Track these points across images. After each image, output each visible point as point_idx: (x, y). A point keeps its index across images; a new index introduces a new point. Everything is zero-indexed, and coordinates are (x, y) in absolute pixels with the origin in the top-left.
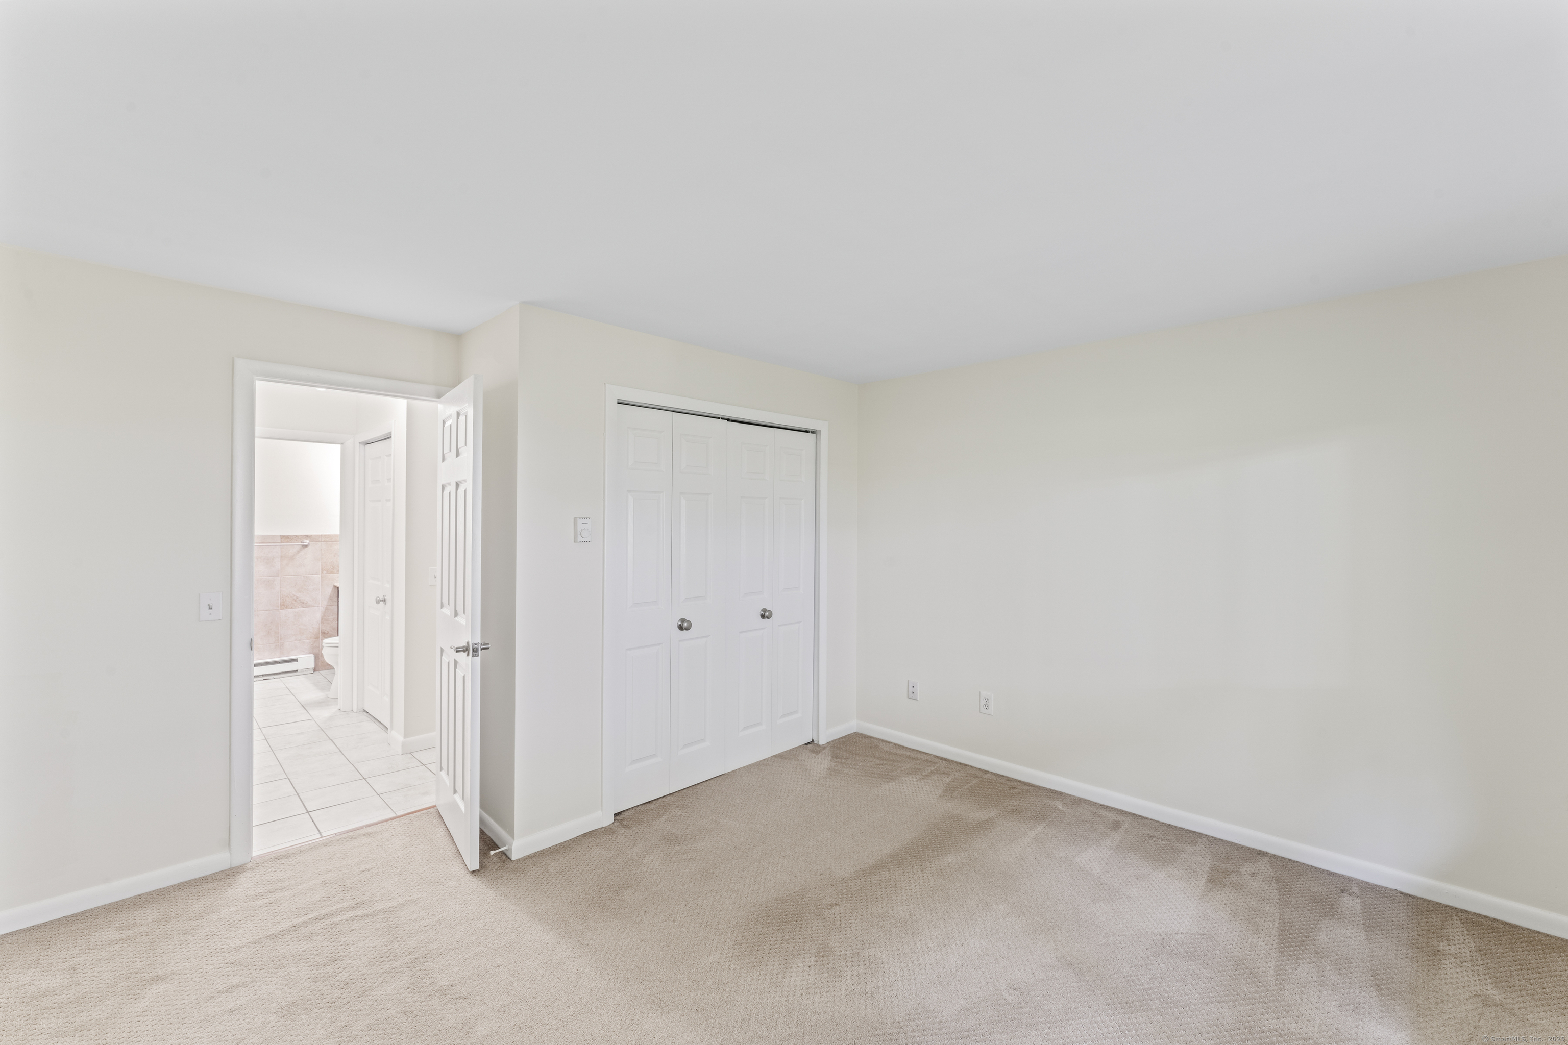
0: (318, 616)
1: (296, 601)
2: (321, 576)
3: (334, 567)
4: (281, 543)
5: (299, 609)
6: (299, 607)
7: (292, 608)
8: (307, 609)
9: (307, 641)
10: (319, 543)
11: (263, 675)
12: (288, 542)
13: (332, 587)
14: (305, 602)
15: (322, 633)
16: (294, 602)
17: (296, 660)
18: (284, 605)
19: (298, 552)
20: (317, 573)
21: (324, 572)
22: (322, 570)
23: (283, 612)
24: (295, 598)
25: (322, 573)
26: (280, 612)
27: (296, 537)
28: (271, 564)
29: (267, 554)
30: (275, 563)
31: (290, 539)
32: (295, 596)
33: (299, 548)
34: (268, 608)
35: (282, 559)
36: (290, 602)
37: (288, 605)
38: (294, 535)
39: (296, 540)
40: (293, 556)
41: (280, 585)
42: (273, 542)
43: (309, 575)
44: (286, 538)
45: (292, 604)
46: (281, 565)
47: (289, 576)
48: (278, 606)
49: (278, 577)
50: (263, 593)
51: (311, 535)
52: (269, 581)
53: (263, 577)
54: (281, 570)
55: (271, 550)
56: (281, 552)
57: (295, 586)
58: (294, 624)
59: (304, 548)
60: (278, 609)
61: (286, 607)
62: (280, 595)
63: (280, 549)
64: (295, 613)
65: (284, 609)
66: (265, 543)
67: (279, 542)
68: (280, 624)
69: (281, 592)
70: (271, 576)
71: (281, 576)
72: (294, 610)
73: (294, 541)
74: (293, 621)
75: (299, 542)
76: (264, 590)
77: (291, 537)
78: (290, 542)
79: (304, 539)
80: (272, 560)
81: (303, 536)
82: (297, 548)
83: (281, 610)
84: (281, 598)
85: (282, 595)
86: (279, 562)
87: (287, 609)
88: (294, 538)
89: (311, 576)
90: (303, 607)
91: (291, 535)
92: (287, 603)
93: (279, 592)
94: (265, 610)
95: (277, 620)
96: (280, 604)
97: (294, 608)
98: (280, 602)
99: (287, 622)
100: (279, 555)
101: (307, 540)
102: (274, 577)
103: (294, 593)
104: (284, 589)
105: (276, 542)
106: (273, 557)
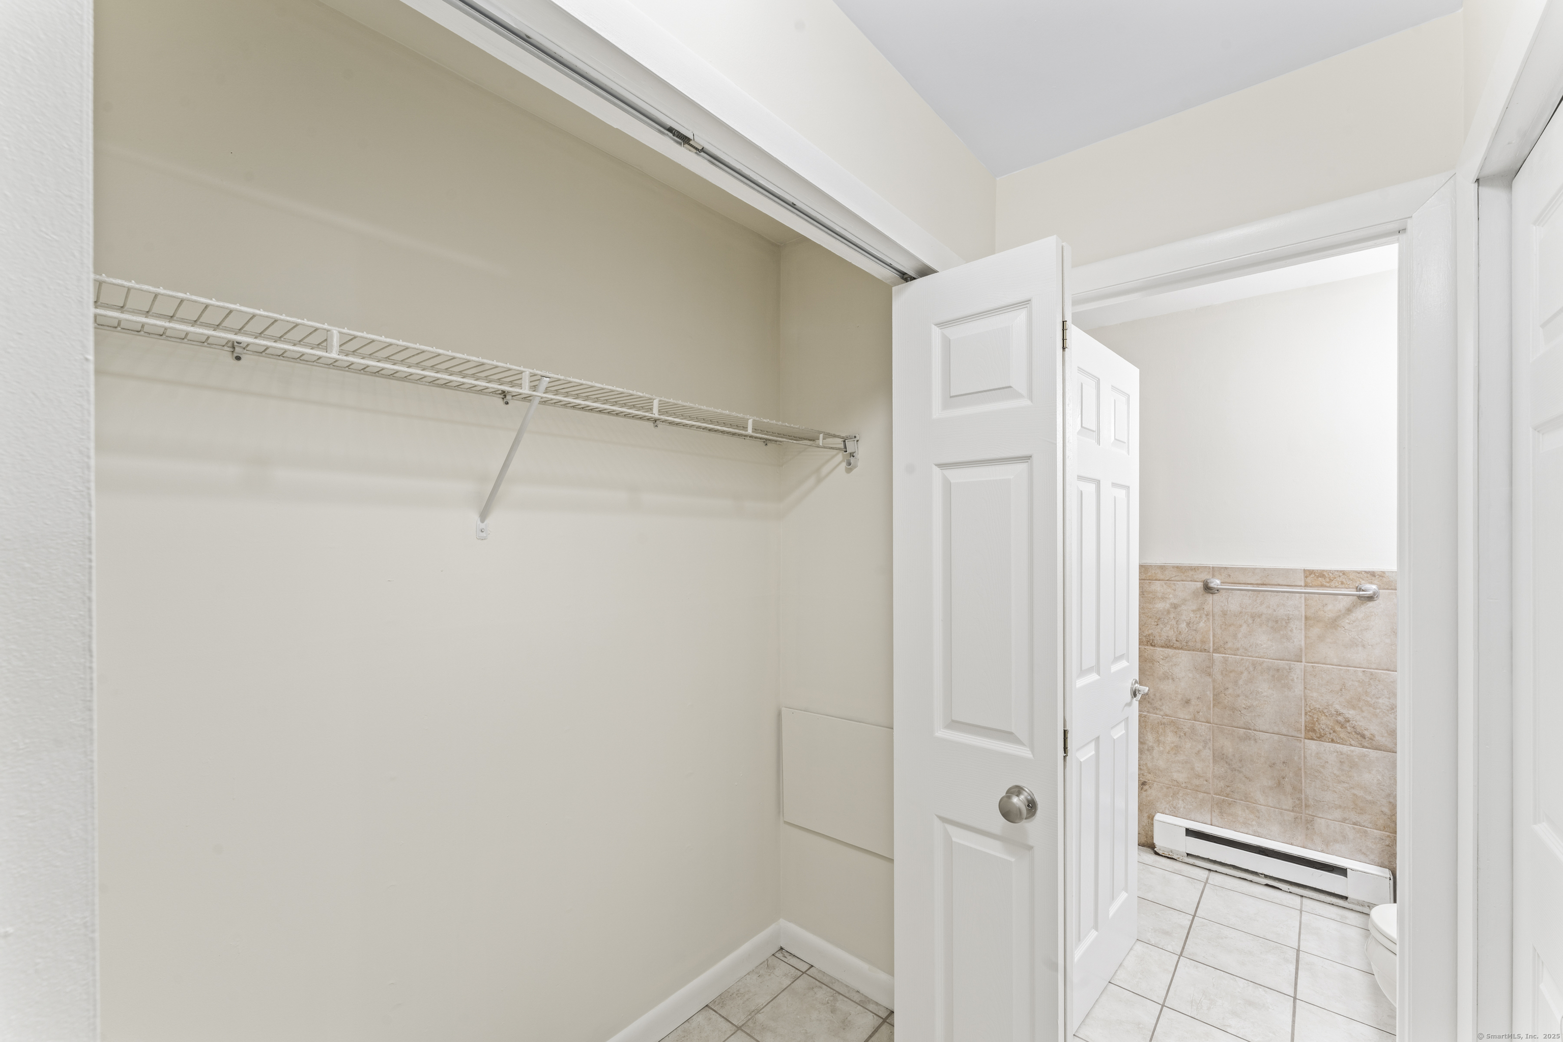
1: (1343, 726)
4: (1306, 586)
5: (1352, 748)
6: (1353, 742)
7: (1333, 741)
8: (1373, 754)
9: (1375, 831)
11: (1266, 876)
12: (1322, 586)
14: (1367, 733)
16: (1338, 729)
17: (1342, 871)
18: (1314, 731)
19: (1349, 611)
23: (1312, 745)
24: (1340, 718)
26: (1304, 742)
27: (1341, 574)
28: (1282, 633)
29: (1275, 611)
30: (1291, 631)
31: (1328, 580)
32: (1339, 714)
33: (1351, 602)
34: (1276, 729)
35: (1307, 624)
36: (1327, 726)
37: (1321, 730)
38: (1337, 571)
39: (1342, 583)
40: (1335, 620)
41: (1305, 683)
42: (1286, 584)
43: (1376, 671)
44: (1318, 577)
45: (1332, 732)
46: (1306, 637)
47: (1324, 666)
48: (1299, 731)
49: (1299, 663)
50: (1265, 694)
51: (1384, 572)
52: (1278, 670)
53: (1265, 660)
54: (1306, 648)
55: (1282, 601)
56: (1305, 608)
57: (1341, 690)
58: (1339, 782)
59: (1362, 604)
60: (1299, 736)
61: (1319, 736)
62: (1305, 707)
63: (1303, 601)
64: (1342, 754)
65: (1312, 739)
66: (1269, 585)
67: (1301, 586)
68: (1305, 772)
69: (1305, 700)
70: (1283, 660)
71: (1306, 662)
72: (1338, 745)
73: (1337, 584)
74: (1335, 772)
75: (1351, 587)
76: (1269, 688)
77: (1331, 574)
78: (1330, 587)
79: (1363, 582)
80: (1284, 623)
81: (1359, 573)
82: (1344, 603)
83: (1305, 739)
84: (1306, 714)
85: (1310, 706)
86: (1301, 630)
87: (1321, 741)
88: (1340, 576)
89: (1382, 673)
90: (1363, 747)
91: (1331, 571)
92: (1319, 727)
93: (1303, 698)
94: (1271, 731)
95: (1296, 758)
96: (1306, 726)
97: (1338, 743)
98: (1305, 722)
99: (1322, 770)
100: (1302, 615)
101: (1371, 583)
102: (1289, 662)
103: (1338, 707)
104: (1315, 694)
105: (1293, 584)
106: (1286, 618)
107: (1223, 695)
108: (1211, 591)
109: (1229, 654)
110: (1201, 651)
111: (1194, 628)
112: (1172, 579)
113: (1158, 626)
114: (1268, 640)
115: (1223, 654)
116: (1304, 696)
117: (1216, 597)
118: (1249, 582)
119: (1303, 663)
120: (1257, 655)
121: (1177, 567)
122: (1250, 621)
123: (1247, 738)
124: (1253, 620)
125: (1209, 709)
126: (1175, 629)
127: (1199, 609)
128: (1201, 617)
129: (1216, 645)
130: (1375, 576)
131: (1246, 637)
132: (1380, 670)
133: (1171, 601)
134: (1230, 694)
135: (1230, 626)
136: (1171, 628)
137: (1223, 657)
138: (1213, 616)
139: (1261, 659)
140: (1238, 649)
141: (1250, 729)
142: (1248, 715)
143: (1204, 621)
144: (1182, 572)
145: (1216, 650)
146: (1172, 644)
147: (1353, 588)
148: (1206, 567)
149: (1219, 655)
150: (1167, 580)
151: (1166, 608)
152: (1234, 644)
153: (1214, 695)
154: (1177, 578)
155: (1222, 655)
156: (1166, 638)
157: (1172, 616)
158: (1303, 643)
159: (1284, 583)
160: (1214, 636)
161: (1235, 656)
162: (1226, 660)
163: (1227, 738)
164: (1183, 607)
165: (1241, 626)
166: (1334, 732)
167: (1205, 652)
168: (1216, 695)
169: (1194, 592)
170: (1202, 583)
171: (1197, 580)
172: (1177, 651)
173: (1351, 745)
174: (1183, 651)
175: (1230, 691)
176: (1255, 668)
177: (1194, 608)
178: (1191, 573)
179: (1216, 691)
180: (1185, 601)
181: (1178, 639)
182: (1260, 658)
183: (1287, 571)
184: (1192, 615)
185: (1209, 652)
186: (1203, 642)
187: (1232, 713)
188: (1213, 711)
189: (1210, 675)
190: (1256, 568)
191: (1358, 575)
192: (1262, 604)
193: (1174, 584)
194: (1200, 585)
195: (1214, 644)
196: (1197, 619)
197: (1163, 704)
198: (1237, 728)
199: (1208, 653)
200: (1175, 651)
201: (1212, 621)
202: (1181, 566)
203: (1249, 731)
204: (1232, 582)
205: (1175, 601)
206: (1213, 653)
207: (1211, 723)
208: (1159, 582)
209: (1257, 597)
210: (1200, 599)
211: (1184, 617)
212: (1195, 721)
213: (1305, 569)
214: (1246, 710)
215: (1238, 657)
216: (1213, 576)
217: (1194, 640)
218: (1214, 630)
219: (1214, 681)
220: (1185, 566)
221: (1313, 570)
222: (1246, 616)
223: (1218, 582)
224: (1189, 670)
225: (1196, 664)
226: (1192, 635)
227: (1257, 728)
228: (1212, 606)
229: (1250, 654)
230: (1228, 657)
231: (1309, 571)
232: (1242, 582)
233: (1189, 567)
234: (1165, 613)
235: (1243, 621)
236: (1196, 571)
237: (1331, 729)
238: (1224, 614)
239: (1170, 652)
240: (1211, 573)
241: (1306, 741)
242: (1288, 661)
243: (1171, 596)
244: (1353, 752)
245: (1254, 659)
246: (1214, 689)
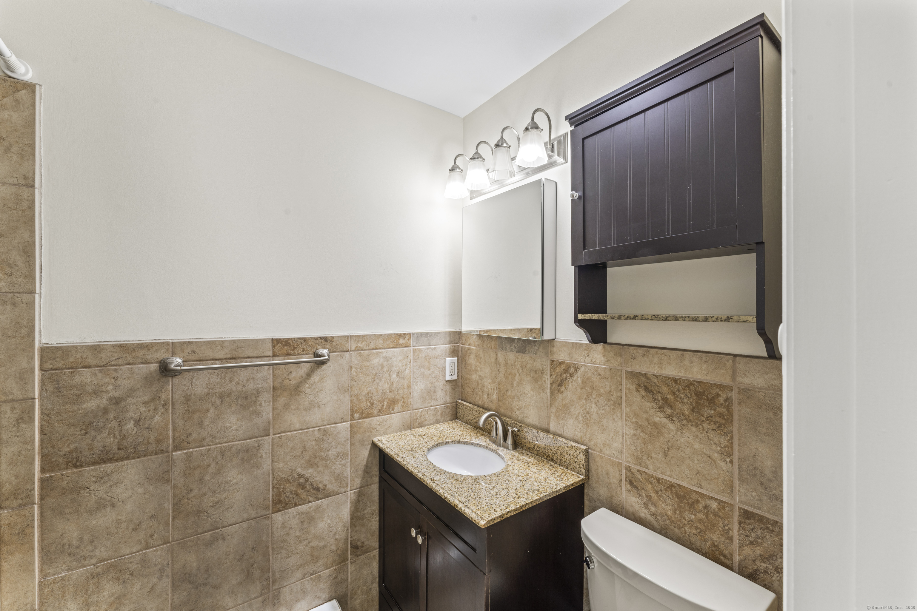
0: (346, 512)
1: (302, 486)
2: (352, 426)
3: (372, 404)
4: (274, 355)
5: (310, 504)
6: (311, 499)
7: (296, 505)
8: (324, 502)
10: (347, 355)
12: (288, 354)
13: (369, 447)
14: (320, 485)
15: (352, 547)
16: (300, 491)
18: (280, 502)
19: (309, 375)
20: (343, 420)
21: (356, 416)
22: (353, 412)
23: (278, 517)
24: (302, 480)
25: (352, 418)
26: (272, 518)
27: (303, 342)
28: (251, 409)
29: (244, 386)
30: (261, 405)
31: (292, 348)
32: (300, 476)
33: (310, 367)
34: (245, 516)
35: (275, 395)
36: (291, 492)
37: (286, 499)
38: (300, 338)
39: (304, 350)
40: (298, 387)
41: (272, 456)
42: (256, 356)
43: (327, 426)
44: (284, 346)
45: (295, 496)
46: (273, 408)
47: (289, 433)
48: (267, 508)
49: (267, 437)
50: (234, 481)
51: (332, 337)
52: (247, 451)
53: (234, 443)
54: (274, 420)
55: (252, 375)
56: (273, 379)
57: (302, 453)
58: (300, 542)
59: (318, 367)
60: (267, 513)
61: (284, 505)
62: (273, 481)
63: (271, 372)
64: (302, 514)
65: (279, 511)
66: (239, 358)
67: (269, 356)
68: (273, 548)
69: (273, 473)
70: (252, 438)
71: (273, 435)
72: (299, 507)
73: (300, 351)
74: (297, 535)
75: (310, 352)
76: (238, 474)
77: (295, 342)
78: (294, 355)
79: (319, 347)
80: (253, 398)
81: (316, 339)
82: (306, 368)
83: (273, 513)
84: (273, 487)
85: (277, 478)
86: (269, 402)
87: (286, 509)
88: (302, 344)
89: (331, 427)
90: (318, 500)
91: (294, 338)
92: (284, 496)
93: (271, 472)
94: (240, 520)
95: (264, 538)
96: (273, 500)
97: (300, 505)
98: (273, 496)
99: (287, 538)
100: (270, 387)
101: (324, 348)
102: (258, 439)
103: (299, 470)
104: (281, 465)
105: (262, 355)
106: (255, 392)
107: (186, 500)
108: (170, 374)
109: (193, 448)
110: (156, 454)
111: (146, 426)
112: (112, 363)
113: (88, 436)
114: (238, 420)
115: (185, 449)
116: (272, 470)
117: (176, 380)
118: (217, 358)
119: (271, 437)
120: (225, 440)
121: (121, 346)
122: (218, 403)
123: (215, 539)
124: (222, 401)
125: (168, 525)
126: (117, 434)
127: (153, 400)
128: (156, 409)
129: (176, 441)
130: (327, 341)
131: (213, 423)
132: (330, 424)
133: (111, 394)
134: (194, 496)
135: (195, 413)
136: (109, 434)
137: (186, 453)
138: (173, 405)
139: (230, 444)
140: (204, 439)
141: (218, 528)
142: (215, 513)
143: (160, 413)
144: (128, 353)
145: (176, 448)
146: (111, 456)
147: (311, 354)
148: (163, 343)
149: (180, 452)
150: (104, 366)
151: (102, 406)
152: (199, 433)
153: (174, 505)
154: (120, 362)
155: (184, 452)
156: (101, 449)
157: (112, 416)
158: (271, 415)
159: (254, 355)
160: (174, 430)
161: (201, 449)
162: (189, 456)
163: (190, 552)
164: (130, 400)
165: (207, 410)
166: (297, 495)
167: (163, 453)
168: (177, 504)
169: (146, 378)
170: (157, 365)
171: (151, 361)
172: (120, 464)
173: (310, 502)
174: (129, 461)
175: (195, 492)
176: (223, 455)
177: (146, 398)
178: (142, 352)
179: (176, 498)
180: (131, 392)
181: (121, 447)
182: (229, 442)
183: (257, 342)
184: (143, 409)
185: (167, 452)
186: (159, 441)
187: (196, 518)
188: (173, 525)
189: (168, 481)
190: (225, 341)
191: (315, 341)
192: (231, 381)
193: (116, 370)
194: (154, 367)
195: (174, 440)
196: (151, 412)
197: (95, 547)
198: (203, 533)
199: (167, 454)
200: (117, 463)
201: (172, 411)
202: (126, 344)
203: (217, 531)
204: (198, 359)
205: (117, 394)
206: (173, 451)
207: (169, 543)
208: (90, 369)
209: (226, 373)
210: (154, 386)
211: (131, 414)
212: (147, 549)
213: (273, 338)
214: (213, 509)
215: (204, 448)
216: (174, 354)
217: (146, 441)
218: (173, 422)
219: (174, 487)
220: (133, 344)
221: (280, 339)
222: (214, 398)
223: (180, 361)
224: (139, 484)
225: (149, 473)
226: (142, 436)
227: (225, 524)
228: (172, 393)
229: (218, 441)
230: (192, 452)
231: (276, 339)
232: (209, 358)
233: (139, 344)
234: (100, 414)
235: (210, 404)
236: (148, 350)
237: (295, 494)
238: (188, 399)
239: (108, 467)
240: (170, 350)
241: (274, 515)
242: (257, 437)
243: (110, 387)
244: (310, 508)
245: (223, 445)
246: (174, 497)
